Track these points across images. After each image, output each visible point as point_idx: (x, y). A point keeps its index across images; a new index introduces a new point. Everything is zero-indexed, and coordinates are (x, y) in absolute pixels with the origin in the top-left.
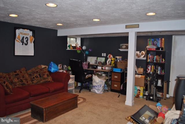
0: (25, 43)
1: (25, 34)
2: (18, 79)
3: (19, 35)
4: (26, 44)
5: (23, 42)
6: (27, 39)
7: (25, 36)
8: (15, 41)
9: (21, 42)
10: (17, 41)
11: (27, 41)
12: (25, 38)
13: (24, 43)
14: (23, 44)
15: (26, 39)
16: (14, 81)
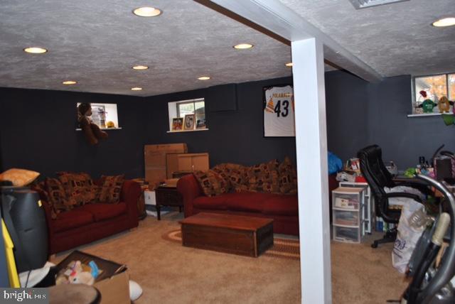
0: (283, 114)
1: (282, 96)
2: (256, 178)
3: (271, 100)
4: (285, 113)
5: (278, 112)
6: (286, 104)
7: (282, 100)
8: (265, 111)
9: (276, 112)
10: (267, 110)
11: (286, 108)
12: (281, 103)
13: (280, 114)
14: (278, 116)
15: (283, 104)
16: (250, 181)
